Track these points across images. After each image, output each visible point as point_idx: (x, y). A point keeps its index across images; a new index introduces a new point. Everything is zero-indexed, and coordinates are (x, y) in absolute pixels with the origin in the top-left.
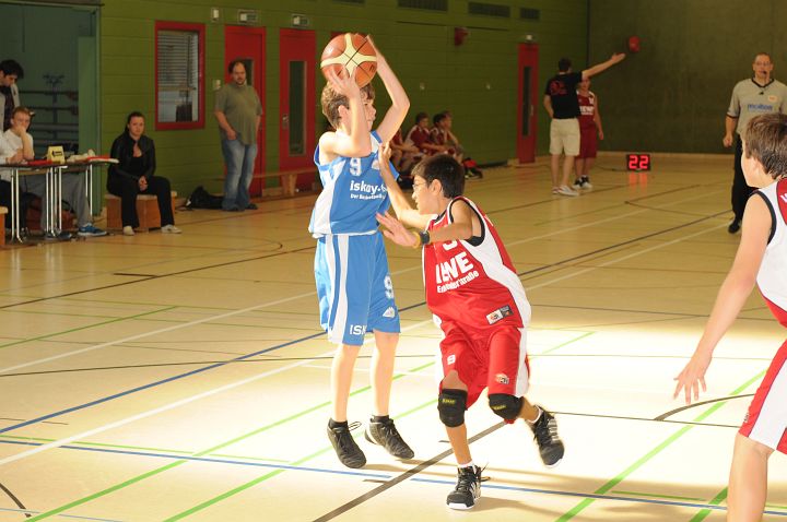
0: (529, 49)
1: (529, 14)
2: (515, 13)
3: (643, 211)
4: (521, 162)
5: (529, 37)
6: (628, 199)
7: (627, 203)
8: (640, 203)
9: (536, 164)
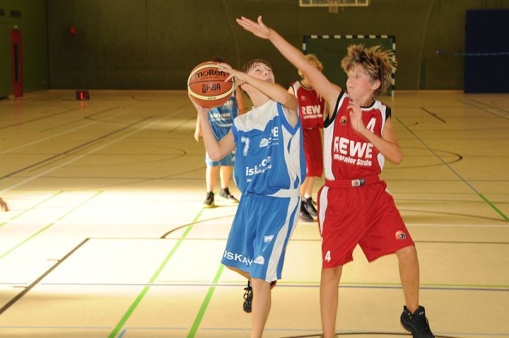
0: (16, 33)
1: (15, 14)
2: (7, 13)
3: (96, 122)
4: (16, 97)
5: (16, 27)
6: (86, 115)
7: (85, 118)
8: (93, 117)
9: (24, 97)
